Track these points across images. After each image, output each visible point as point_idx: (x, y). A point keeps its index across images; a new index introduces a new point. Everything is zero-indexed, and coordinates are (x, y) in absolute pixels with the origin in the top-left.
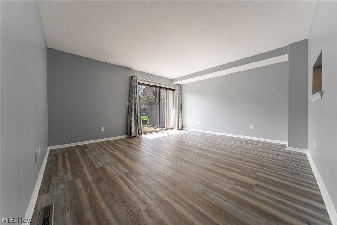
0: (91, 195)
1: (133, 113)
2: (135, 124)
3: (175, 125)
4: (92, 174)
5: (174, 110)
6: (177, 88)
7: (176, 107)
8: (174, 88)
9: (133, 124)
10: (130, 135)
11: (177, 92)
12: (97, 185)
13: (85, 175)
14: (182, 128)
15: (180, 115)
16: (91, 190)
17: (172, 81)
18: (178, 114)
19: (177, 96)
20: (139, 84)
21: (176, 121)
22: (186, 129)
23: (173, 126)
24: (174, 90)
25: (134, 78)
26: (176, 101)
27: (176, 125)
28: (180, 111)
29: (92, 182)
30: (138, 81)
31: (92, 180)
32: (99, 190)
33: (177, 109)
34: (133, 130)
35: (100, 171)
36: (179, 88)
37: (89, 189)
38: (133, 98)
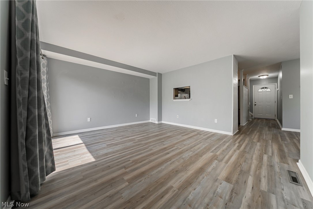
0: (258, 169)
4: (245, 182)
12: (249, 171)
13: (253, 188)
16: (256, 171)
29: (251, 176)
31: (250, 177)
32: (250, 167)
35: (234, 179)
37: (257, 172)
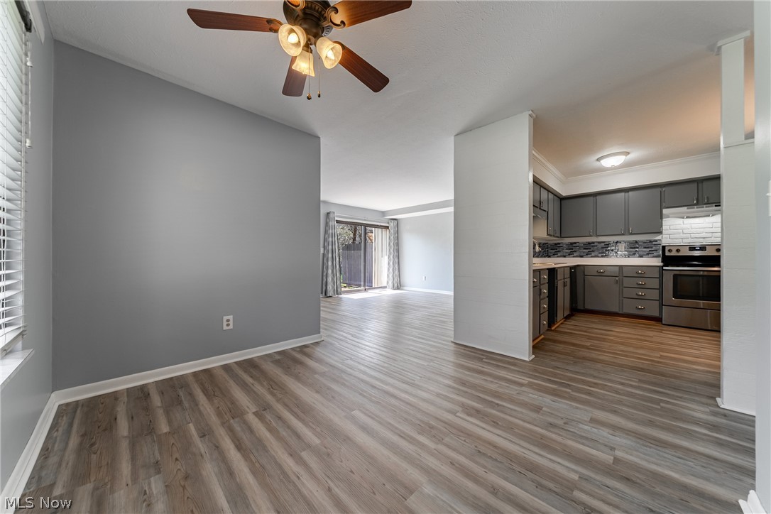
1: (330, 263)
2: (333, 279)
3: (388, 282)
5: (386, 257)
6: (392, 225)
7: (390, 254)
8: (387, 225)
9: (329, 279)
10: (326, 295)
11: (392, 231)
14: (399, 286)
15: (396, 266)
17: (383, 213)
18: (393, 264)
19: (392, 237)
20: (338, 222)
21: (391, 276)
22: (405, 288)
23: (385, 284)
24: (387, 228)
25: (331, 215)
26: (389, 244)
27: (390, 283)
28: (396, 260)
30: (336, 219)
33: (391, 256)
34: (330, 287)
36: (395, 224)
38: (330, 243)
